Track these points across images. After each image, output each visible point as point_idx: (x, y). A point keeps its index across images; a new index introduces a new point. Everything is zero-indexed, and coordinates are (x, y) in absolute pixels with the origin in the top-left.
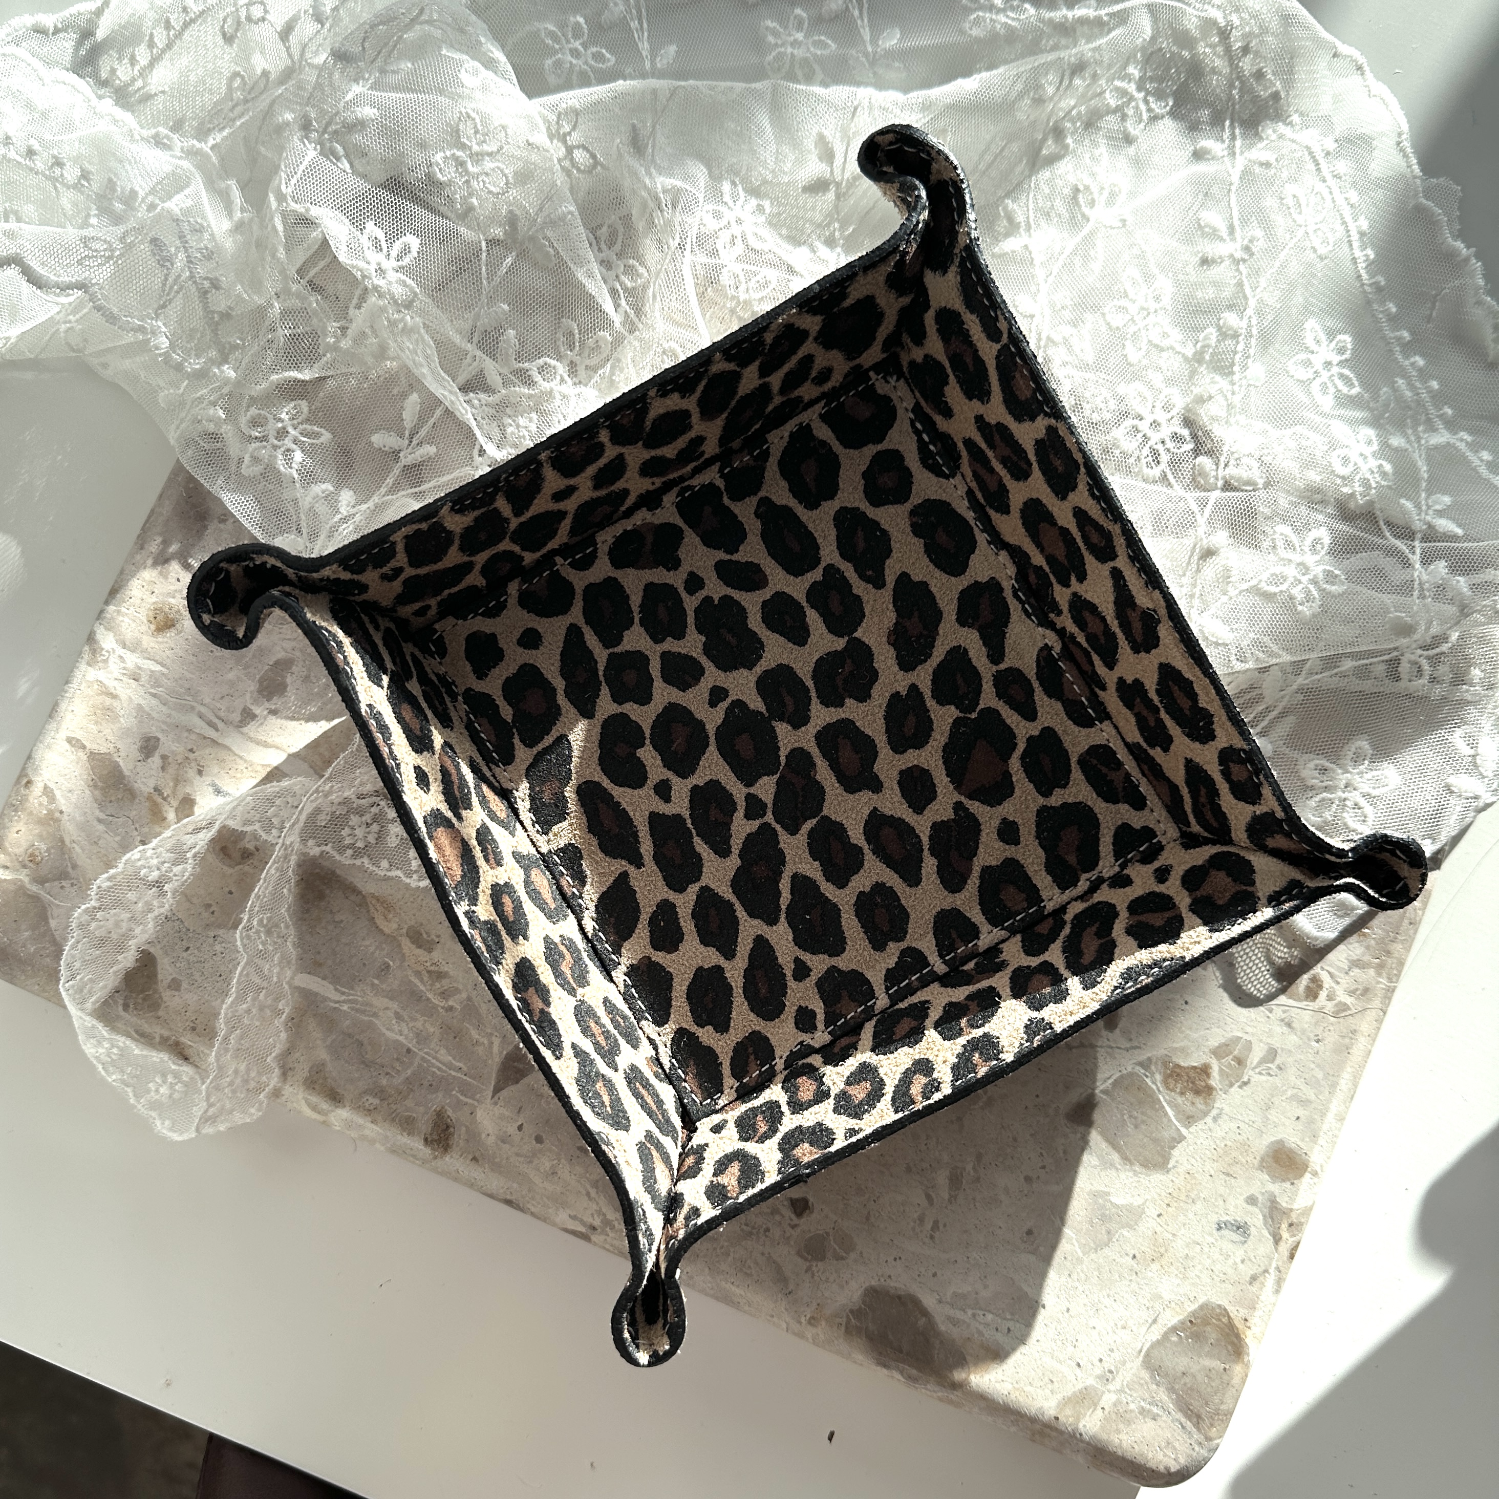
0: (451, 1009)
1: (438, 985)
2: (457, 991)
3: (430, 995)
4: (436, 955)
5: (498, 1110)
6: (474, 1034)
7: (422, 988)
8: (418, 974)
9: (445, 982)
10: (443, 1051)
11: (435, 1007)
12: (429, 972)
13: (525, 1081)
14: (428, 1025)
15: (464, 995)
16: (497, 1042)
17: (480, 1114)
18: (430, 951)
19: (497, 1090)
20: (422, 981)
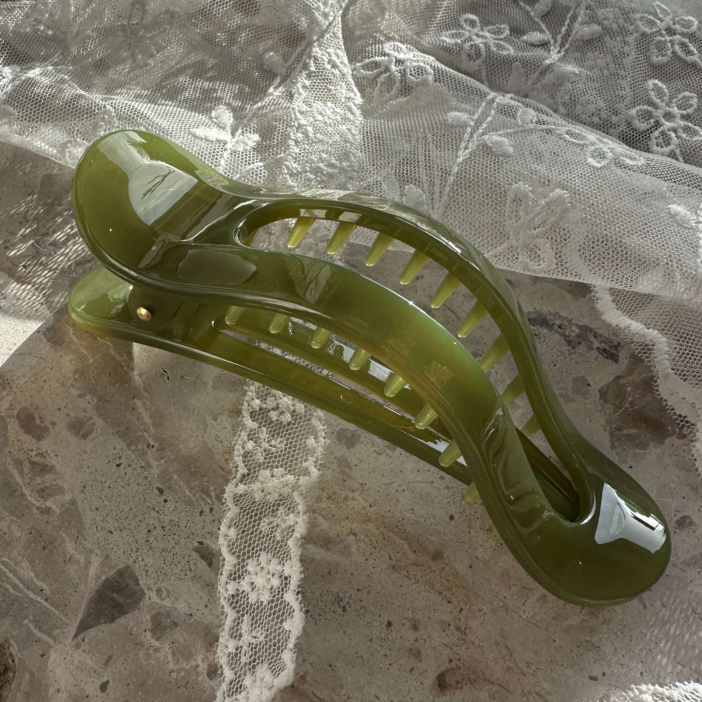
0: (48, 511)
1: (39, 480)
2: (60, 490)
3: (26, 492)
4: (46, 444)
5: (78, 656)
6: (70, 547)
7: (19, 481)
8: (18, 463)
9: (49, 478)
10: (25, 564)
11: (29, 506)
12: (33, 463)
13: (122, 620)
14: (14, 528)
15: (68, 497)
16: (96, 562)
17: (54, 656)
18: (39, 438)
19: (84, 627)
20: (21, 472)
